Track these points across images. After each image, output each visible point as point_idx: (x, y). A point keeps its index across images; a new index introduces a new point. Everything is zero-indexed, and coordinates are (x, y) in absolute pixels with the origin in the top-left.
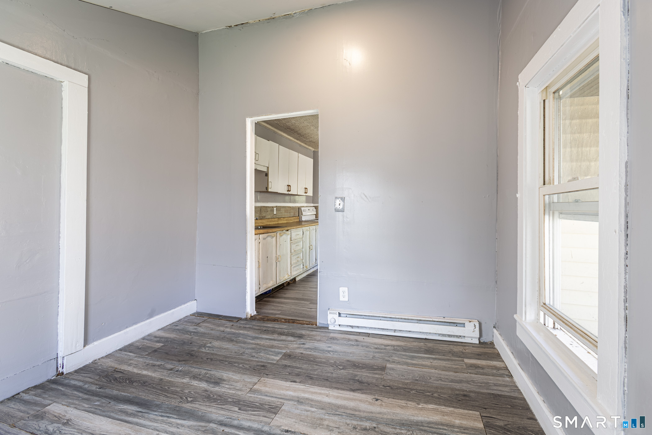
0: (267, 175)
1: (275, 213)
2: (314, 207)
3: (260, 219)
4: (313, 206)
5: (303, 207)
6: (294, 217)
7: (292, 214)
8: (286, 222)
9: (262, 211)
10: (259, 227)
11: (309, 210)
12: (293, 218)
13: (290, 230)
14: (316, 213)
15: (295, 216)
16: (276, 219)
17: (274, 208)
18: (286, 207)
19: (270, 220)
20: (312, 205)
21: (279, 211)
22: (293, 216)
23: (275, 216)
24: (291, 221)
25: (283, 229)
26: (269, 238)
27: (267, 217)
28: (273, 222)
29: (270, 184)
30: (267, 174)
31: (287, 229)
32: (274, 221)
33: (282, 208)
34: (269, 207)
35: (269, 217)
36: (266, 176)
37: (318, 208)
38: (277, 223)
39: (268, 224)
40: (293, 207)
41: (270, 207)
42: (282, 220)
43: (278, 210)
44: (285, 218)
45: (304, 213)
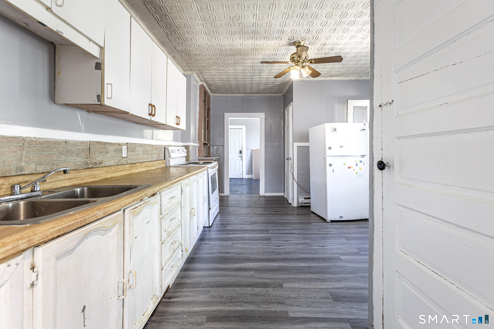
0: (99, 66)
1: (124, 155)
2: (184, 147)
3: (88, 168)
4: (182, 146)
5: (171, 146)
6: (159, 161)
7: (155, 157)
8: (145, 170)
9: (92, 151)
10: (79, 190)
11: (178, 150)
12: (157, 162)
13: (158, 193)
14: (186, 155)
15: (159, 159)
16: (127, 166)
17: (123, 147)
18: (145, 145)
19: (113, 168)
20: (181, 144)
21: (132, 151)
22: (156, 159)
23: (125, 160)
24: (154, 168)
25: (143, 194)
26: (93, 239)
27: (107, 164)
28: (120, 171)
29: (107, 89)
30: (100, 64)
31: (150, 191)
32: (123, 170)
33: (139, 147)
34: (110, 144)
35: (112, 163)
36: (96, 69)
37: (189, 149)
38: (128, 172)
39: (109, 176)
40: (156, 146)
41: (114, 144)
42: (139, 167)
43: (130, 150)
44: (144, 163)
45: (172, 155)
